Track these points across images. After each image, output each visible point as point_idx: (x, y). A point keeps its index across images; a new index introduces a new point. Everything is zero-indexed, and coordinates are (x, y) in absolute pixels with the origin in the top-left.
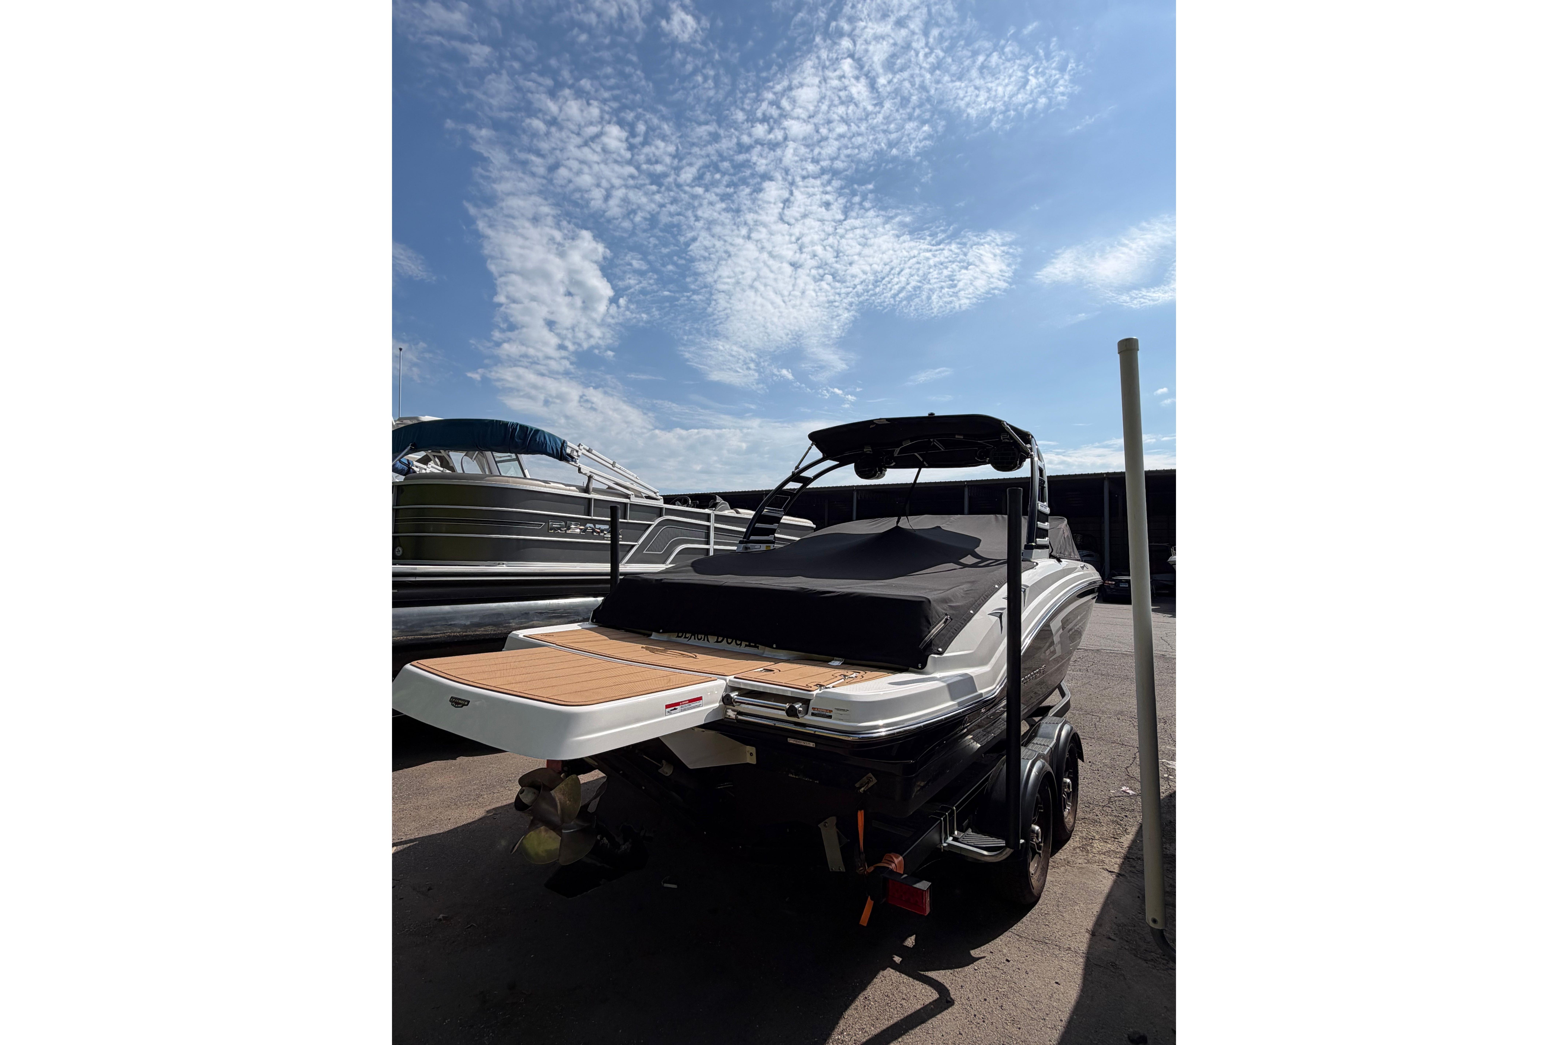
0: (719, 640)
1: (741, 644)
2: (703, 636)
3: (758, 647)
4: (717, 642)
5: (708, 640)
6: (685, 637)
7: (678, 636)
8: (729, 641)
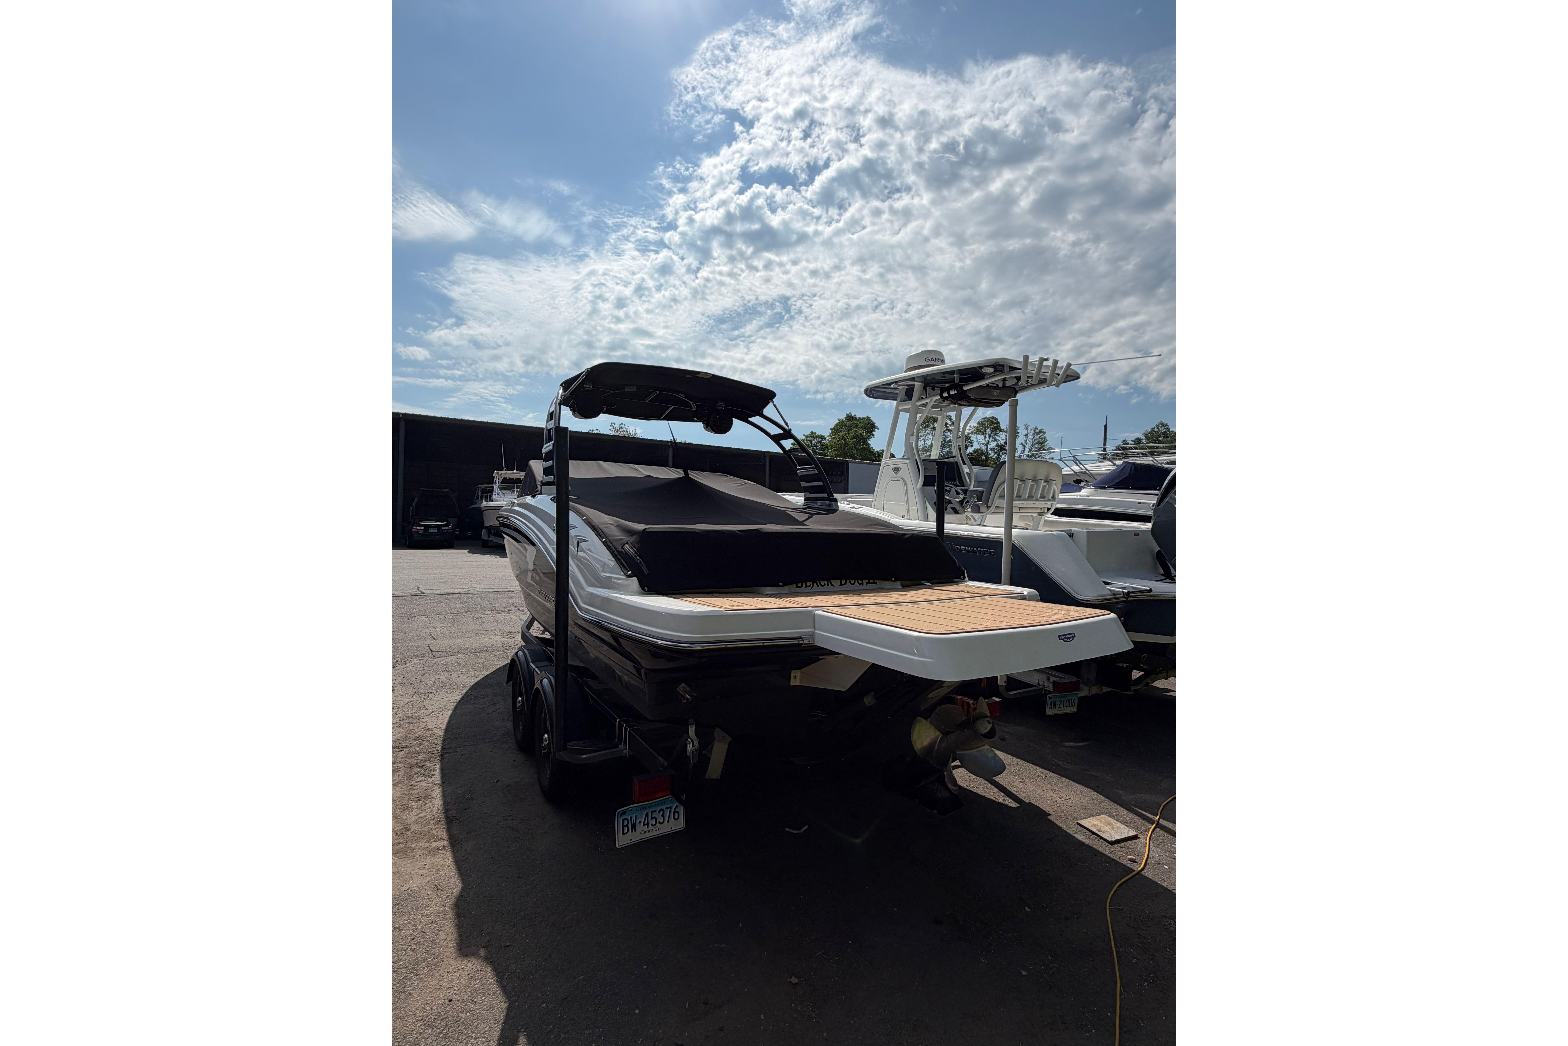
0: (843, 583)
1: (862, 583)
2: (826, 582)
3: (876, 583)
4: (841, 585)
5: (832, 585)
6: (806, 586)
7: (797, 587)
8: (852, 582)
